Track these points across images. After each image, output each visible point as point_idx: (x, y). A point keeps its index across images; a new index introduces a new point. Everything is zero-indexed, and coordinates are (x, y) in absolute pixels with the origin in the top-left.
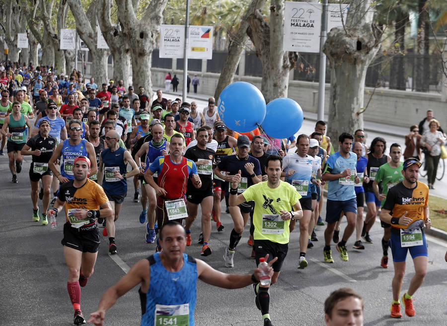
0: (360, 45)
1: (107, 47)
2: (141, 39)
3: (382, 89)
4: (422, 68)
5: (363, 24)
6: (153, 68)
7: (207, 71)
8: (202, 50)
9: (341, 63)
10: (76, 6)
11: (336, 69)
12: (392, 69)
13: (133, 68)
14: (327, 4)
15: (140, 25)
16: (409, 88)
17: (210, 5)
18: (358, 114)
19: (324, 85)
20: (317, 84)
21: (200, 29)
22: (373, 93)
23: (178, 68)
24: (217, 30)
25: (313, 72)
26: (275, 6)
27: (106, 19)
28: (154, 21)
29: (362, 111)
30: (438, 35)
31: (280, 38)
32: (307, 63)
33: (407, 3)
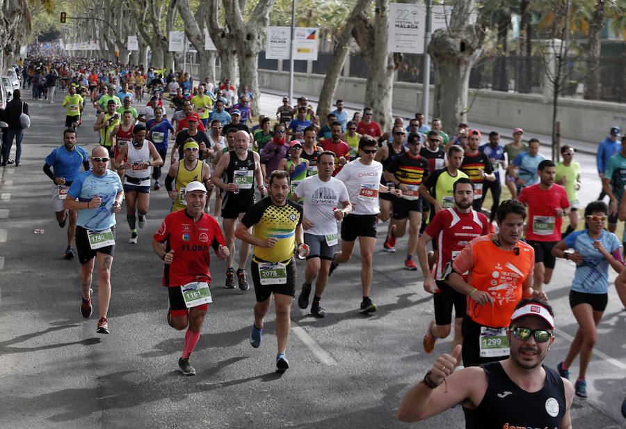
0: (463, 46)
1: (214, 48)
2: (247, 41)
3: (484, 90)
4: (524, 70)
5: (466, 25)
6: (260, 70)
7: (313, 72)
8: (307, 51)
9: (444, 64)
10: (184, 9)
11: (440, 69)
12: (495, 71)
13: (240, 69)
14: (431, 6)
15: (247, 27)
16: (511, 90)
17: (314, 8)
18: (462, 114)
19: (428, 86)
20: (421, 85)
21: (306, 31)
22: (476, 95)
23: (284, 70)
24: (323, 32)
25: (418, 73)
26: (380, 7)
27: (214, 21)
28: (260, 23)
29: (465, 111)
30: (541, 38)
31: (385, 38)
32: (411, 63)
33: (509, 5)
